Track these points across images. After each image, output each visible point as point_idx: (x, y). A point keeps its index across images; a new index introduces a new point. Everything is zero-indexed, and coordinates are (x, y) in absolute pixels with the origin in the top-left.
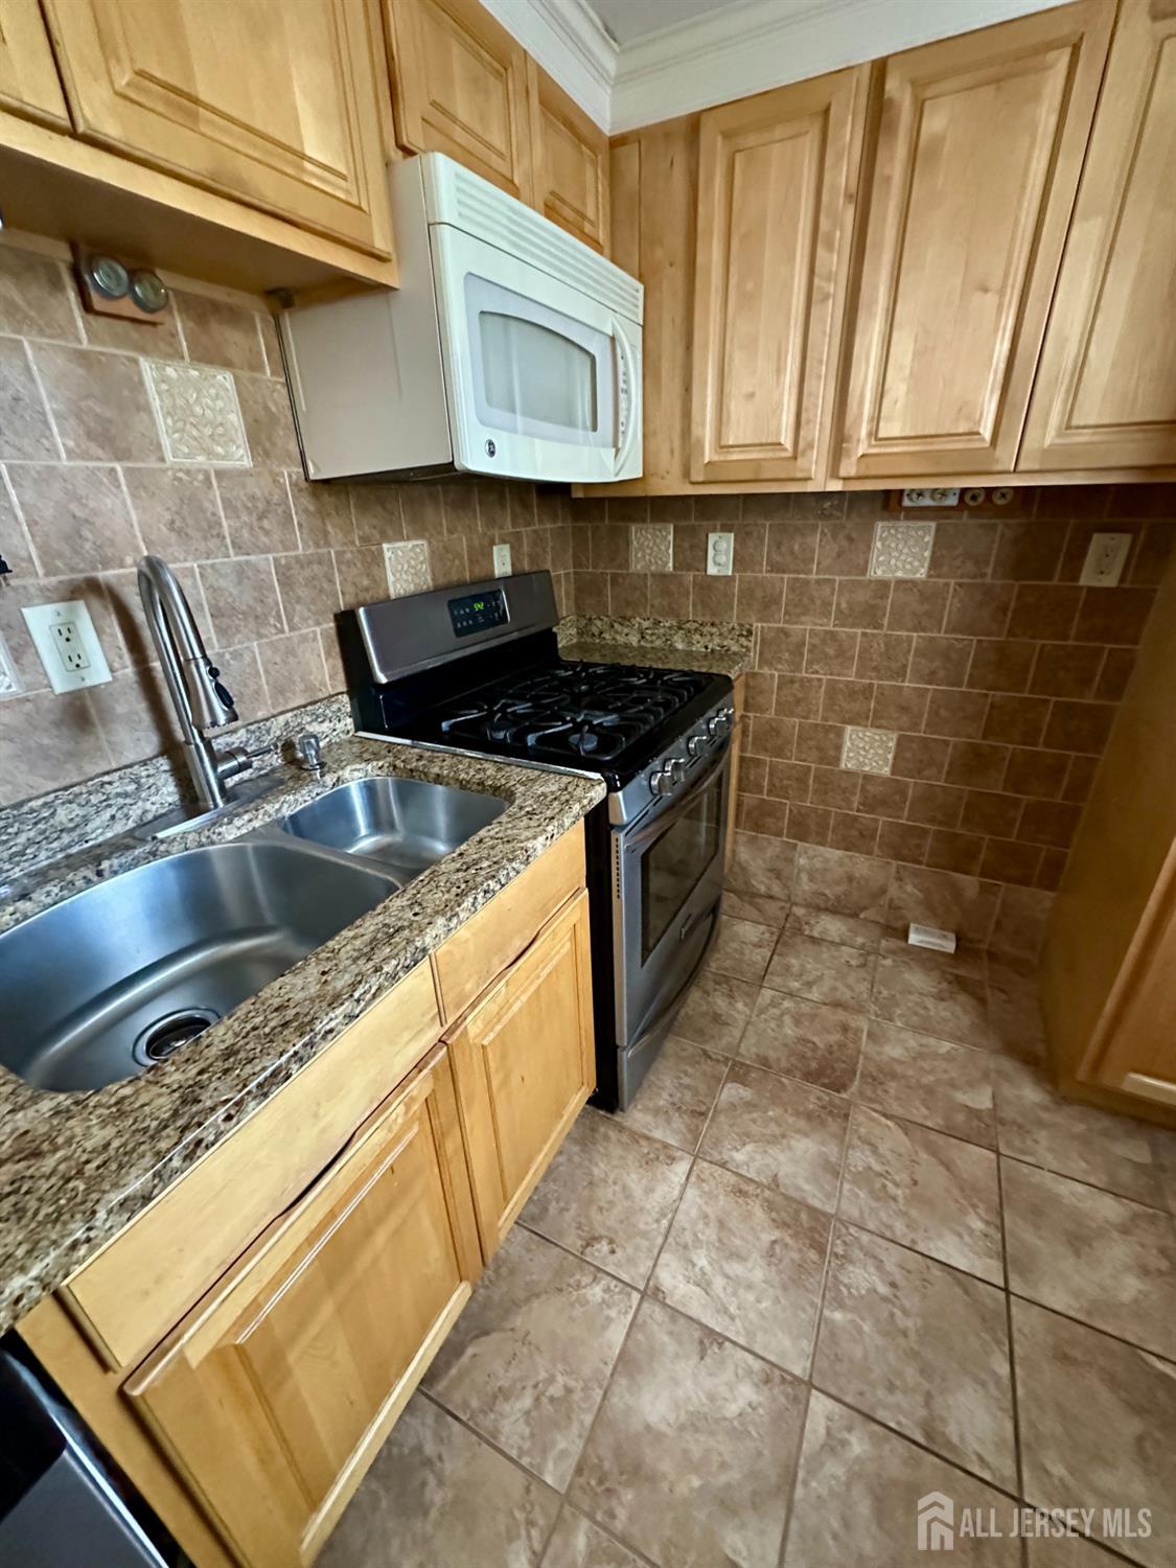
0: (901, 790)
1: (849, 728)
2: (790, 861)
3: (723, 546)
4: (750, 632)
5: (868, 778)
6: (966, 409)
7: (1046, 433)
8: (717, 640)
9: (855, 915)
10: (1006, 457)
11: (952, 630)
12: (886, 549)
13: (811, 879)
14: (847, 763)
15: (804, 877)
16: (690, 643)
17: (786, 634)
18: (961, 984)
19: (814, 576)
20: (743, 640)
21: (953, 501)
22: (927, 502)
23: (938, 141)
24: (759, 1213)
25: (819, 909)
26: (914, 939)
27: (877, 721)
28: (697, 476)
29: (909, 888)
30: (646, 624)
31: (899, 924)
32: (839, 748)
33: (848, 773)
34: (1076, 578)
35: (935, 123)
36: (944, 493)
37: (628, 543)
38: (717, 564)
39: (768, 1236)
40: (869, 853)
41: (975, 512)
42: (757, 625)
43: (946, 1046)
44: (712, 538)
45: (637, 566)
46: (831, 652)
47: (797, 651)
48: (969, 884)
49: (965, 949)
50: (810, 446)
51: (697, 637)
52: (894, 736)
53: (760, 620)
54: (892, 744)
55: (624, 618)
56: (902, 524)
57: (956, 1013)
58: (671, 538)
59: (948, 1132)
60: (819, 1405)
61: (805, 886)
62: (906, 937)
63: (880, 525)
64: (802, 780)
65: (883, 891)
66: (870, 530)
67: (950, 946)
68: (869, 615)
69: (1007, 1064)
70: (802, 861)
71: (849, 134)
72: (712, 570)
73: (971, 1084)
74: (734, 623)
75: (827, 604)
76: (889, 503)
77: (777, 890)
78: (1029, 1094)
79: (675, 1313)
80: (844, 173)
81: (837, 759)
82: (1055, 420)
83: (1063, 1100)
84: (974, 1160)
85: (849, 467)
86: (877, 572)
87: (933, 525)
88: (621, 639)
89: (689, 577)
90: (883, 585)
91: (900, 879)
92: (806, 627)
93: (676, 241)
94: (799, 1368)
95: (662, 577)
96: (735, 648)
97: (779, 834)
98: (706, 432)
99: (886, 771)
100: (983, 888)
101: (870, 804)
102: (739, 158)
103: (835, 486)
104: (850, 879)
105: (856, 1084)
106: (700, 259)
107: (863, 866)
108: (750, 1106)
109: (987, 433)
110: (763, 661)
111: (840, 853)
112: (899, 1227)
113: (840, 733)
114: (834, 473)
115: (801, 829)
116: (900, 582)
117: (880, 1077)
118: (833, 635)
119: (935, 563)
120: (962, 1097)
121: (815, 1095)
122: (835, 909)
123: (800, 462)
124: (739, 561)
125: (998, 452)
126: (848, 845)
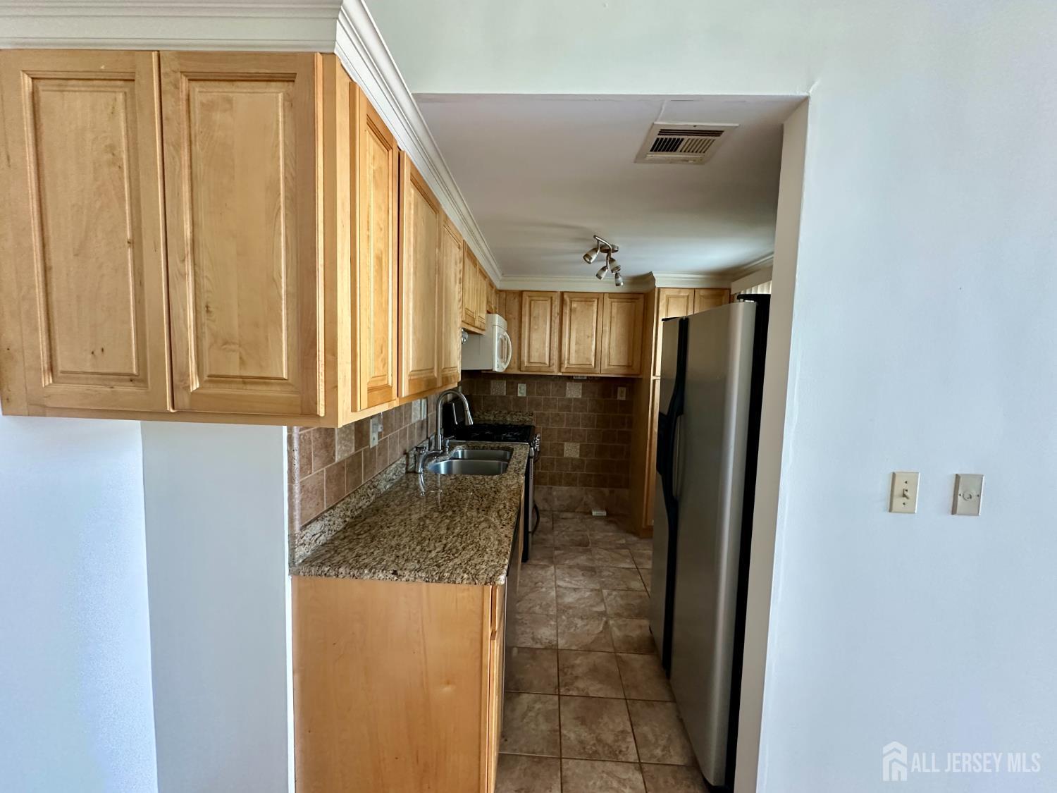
0: (583, 462)
1: (566, 443)
2: (550, 494)
3: (523, 388)
4: (532, 414)
5: (573, 459)
6: (588, 359)
7: (605, 366)
8: (521, 417)
9: (574, 511)
10: (598, 370)
11: (589, 412)
12: (570, 390)
13: (558, 500)
14: (566, 454)
15: (556, 499)
16: (512, 419)
17: (544, 414)
18: (610, 522)
19: (551, 397)
20: (530, 417)
21: (586, 378)
22: (579, 378)
23: (575, 308)
24: (578, 570)
25: (562, 511)
26: (594, 513)
27: (573, 441)
28: (523, 369)
29: (590, 496)
30: (496, 412)
31: (588, 511)
32: (563, 450)
33: (567, 458)
34: (616, 398)
35: (574, 305)
36: (583, 377)
37: (490, 387)
38: (521, 393)
39: (581, 573)
40: (576, 486)
41: (591, 381)
42: (535, 412)
43: (611, 534)
44: (519, 385)
45: (493, 393)
46: (558, 419)
47: (548, 420)
48: (606, 491)
49: (609, 514)
50: (553, 364)
51: (515, 416)
52: (579, 444)
53: (536, 410)
54: (578, 447)
55: (488, 411)
56: (574, 383)
57: (612, 527)
58: (505, 385)
59: (618, 548)
60: (605, 592)
61: (557, 503)
62: (591, 513)
63: (568, 383)
64: (552, 464)
65: (582, 499)
66: (565, 384)
67: (604, 513)
68: (568, 408)
69: (627, 535)
70: (555, 493)
71: (557, 303)
72: (519, 395)
73: (620, 539)
74: (527, 411)
75: (555, 405)
76: (570, 378)
77: (547, 507)
78: (635, 539)
79: (566, 588)
80: (557, 309)
81: (563, 454)
82: (606, 364)
83: (641, 538)
84: (624, 552)
85: (563, 370)
86: (569, 396)
87: (581, 384)
88: (487, 418)
89: (512, 396)
90: (570, 400)
91: (586, 494)
92: (550, 412)
93: (516, 314)
94: (598, 588)
95: (502, 397)
96: (528, 419)
97: (545, 484)
98: (525, 359)
99: (578, 456)
100: (611, 492)
101: (574, 469)
102: (532, 302)
103: (560, 374)
104: (571, 497)
105: (590, 545)
106: (523, 320)
107: (575, 491)
108: (563, 554)
109: (593, 365)
110: (537, 423)
111: (566, 488)
112: (611, 565)
113: (563, 445)
114: (560, 371)
115: (554, 481)
116: (575, 399)
117: (596, 543)
118: (558, 414)
119: (583, 394)
120: (618, 542)
121: (581, 549)
122: (567, 511)
123: (551, 368)
124: (528, 392)
125: (596, 369)
126: (569, 484)
